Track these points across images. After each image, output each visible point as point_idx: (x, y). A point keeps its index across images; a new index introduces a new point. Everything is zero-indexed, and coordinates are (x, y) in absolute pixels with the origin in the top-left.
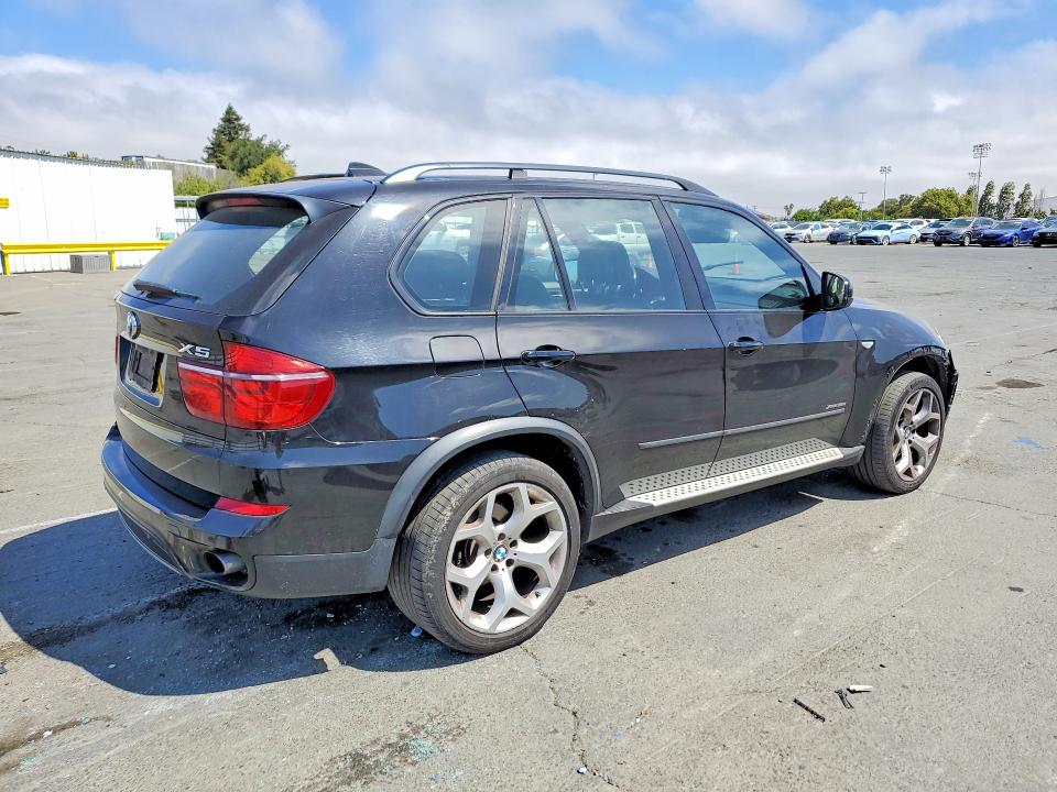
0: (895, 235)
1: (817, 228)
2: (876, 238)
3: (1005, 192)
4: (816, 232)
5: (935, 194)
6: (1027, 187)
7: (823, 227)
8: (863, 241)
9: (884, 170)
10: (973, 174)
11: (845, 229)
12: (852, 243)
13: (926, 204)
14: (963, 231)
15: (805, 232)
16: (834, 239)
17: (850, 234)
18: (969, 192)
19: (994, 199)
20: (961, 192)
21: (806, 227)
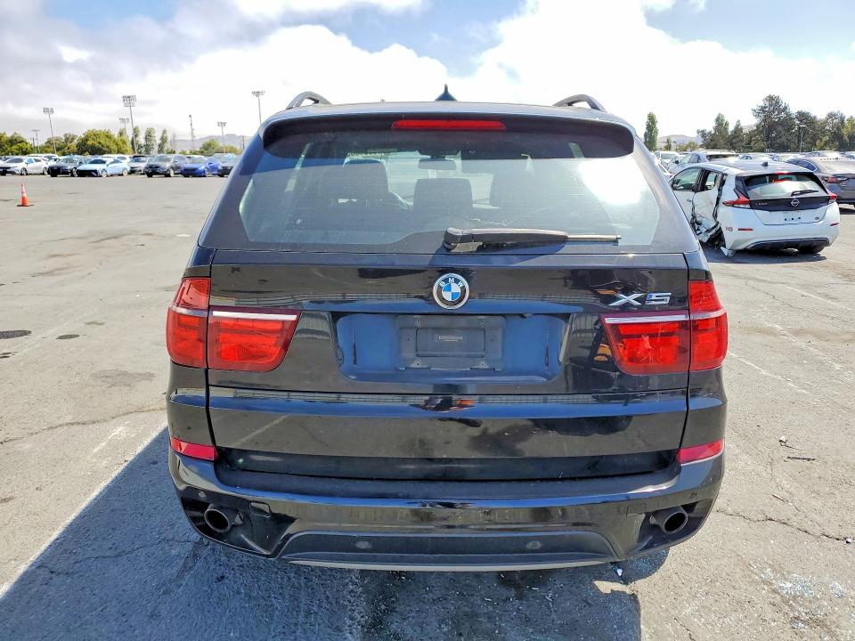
0: (111, 169)
1: (30, 161)
2: (95, 171)
3: (149, 136)
4: (30, 165)
5: (96, 135)
6: (164, 132)
7: (37, 161)
8: (83, 174)
9: (46, 110)
10: (122, 120)
11: (61, 164)
12: (73, 176)
13: (89, 143)
14: (168, 165)
15: (18, 167)
16: (54, 172)
17: (69, 167)
18: (121, 134)
19: (142, 140)
20: (115, 134)
21: (20, 161)
